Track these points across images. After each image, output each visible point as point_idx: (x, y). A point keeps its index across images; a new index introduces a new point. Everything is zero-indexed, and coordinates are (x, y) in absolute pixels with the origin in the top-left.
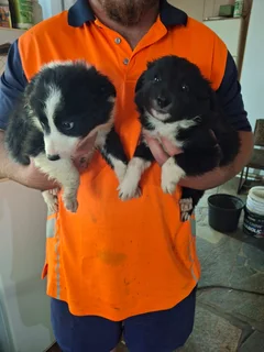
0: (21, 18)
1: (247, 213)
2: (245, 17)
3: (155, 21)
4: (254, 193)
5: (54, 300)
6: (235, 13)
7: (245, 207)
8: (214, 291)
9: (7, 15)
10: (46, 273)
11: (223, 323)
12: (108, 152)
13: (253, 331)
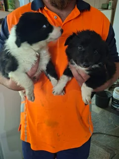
0: (10, 6)
1: (113, 99)
2: (114, 9)
3: (74, 7)
4: (116, 90)
5: (24, 142)
6: (109, 7)
7: (112, 97)
8: (97, 135)
9: (2, 5)
10: (20, 129)
11: (101, 150)
12: (48, 73)
13: (116, 154)
